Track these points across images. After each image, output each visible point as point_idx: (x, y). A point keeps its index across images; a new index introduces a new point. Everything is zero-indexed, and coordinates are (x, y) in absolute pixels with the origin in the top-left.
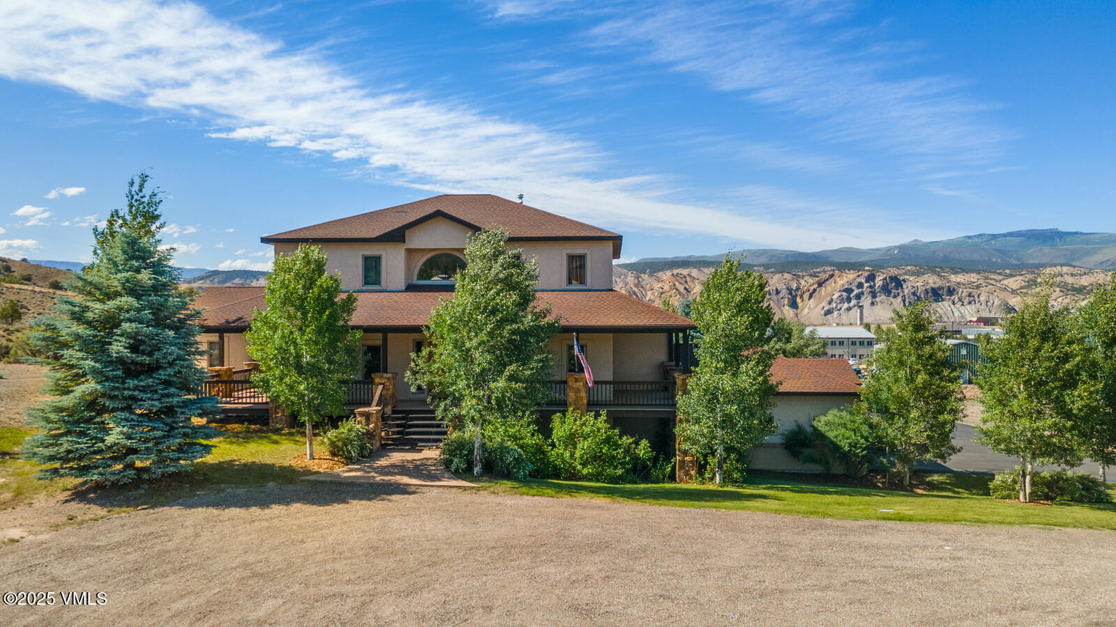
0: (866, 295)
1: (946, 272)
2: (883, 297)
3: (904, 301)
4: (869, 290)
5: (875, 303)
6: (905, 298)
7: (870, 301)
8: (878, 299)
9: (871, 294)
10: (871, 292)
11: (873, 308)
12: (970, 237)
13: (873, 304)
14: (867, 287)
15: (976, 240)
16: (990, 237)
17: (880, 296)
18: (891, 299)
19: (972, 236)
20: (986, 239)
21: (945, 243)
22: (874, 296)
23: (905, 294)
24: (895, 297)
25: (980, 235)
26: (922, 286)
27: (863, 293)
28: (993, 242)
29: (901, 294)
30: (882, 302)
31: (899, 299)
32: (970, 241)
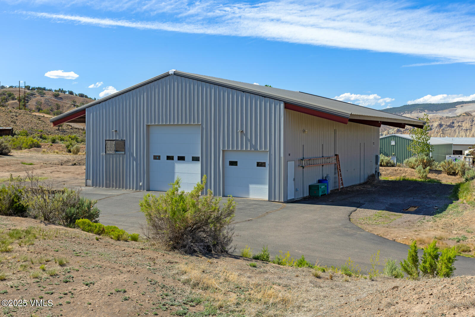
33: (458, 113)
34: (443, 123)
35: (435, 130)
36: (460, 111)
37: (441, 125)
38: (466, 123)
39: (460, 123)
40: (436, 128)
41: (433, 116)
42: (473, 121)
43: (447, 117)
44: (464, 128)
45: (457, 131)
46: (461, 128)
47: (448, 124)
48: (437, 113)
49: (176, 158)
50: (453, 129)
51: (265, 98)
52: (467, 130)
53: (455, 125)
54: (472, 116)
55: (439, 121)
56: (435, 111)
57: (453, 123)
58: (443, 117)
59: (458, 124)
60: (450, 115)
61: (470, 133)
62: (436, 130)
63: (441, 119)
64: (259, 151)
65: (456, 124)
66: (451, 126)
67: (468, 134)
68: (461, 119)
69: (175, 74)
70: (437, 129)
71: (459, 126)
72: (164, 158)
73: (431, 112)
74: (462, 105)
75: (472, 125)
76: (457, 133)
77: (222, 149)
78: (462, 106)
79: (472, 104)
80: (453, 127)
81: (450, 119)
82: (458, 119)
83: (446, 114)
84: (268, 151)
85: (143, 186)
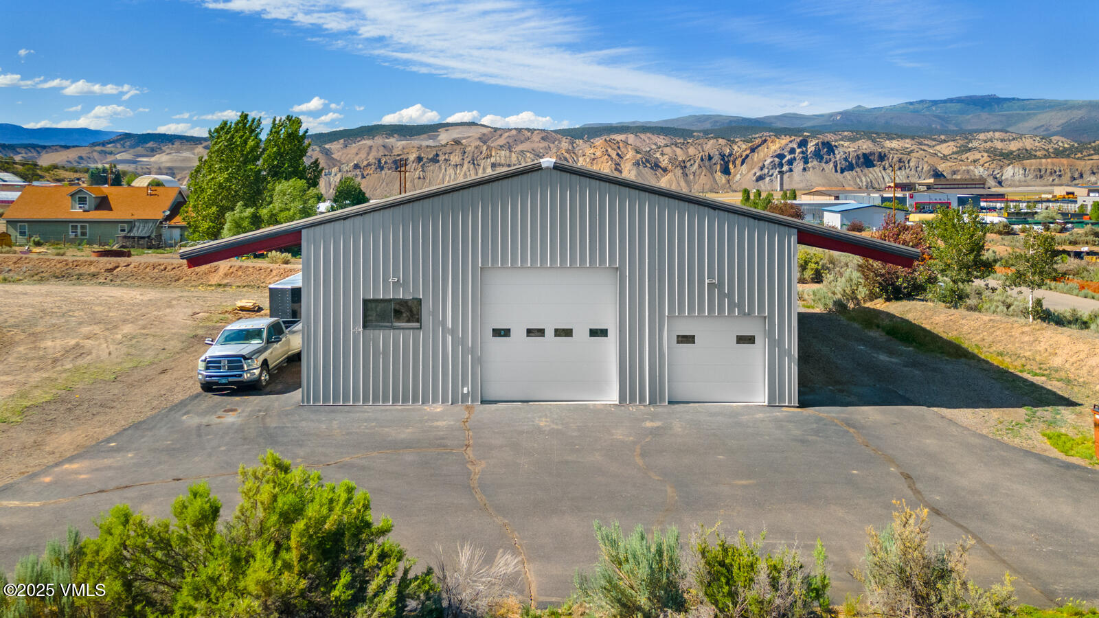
0: (798, 161)
1: (882, 138)
2: (815, 162)
3: (836, 167)
4: (801, 155)
5: (807, 169)
6: (837, 164)
7: (802, 167)
8: (810, 165)
9: (803, 160)
10: (803, 157)
11: (805, 173)
12: (911, 103)
13: (804, 169)
14: (799, 153)
15: (917, 106)
16: (931, 104)
17: (812, 162)
18: (824, 165)
20: (927, 105)
21: (887, 109)
22: (806, 162)
23: (837, 159)
24: (827, 162)
25: (922, 101)
26: (855, 151)
27: (795, 159)
28: (934, 108)
29: (833, 160)
30: (814, 168)
31: (831, 165)
32: (911, 107)
33: (442, 140)
34: (423, 155)
35: (411, 166)
36: (444, 137)
37: (419, 159)
38: (455, 155)
39: (447, 155)
40: (413, 162)
41: (408, 144)
42: (465, 152)
43: (427, 147)
44: (452, 163)
45: (443, 167)
46: (449, 162)
47: (430, 156)
48: (411, 140)
49: (550, 333)
50: (437, 165)
52: (457, 166)
53: (440, 159)
54: (462, 144)
55: (418, 153)
56: (408, 137)
57: (437, 155)
58: (421, 146)
59: (444, 157)
60: (431, 143)
61: (461, 171)
62: (413, 167)
63: (419, 148)
65: (442, 158)
66: (435, 160)
67: (458, 172)
68: (448, 149)
69: (557, 167)
70: (414, 164)
71: (445, 159)
73: (403, 138)
74: (447, 128)
75: (463, 159)
76: (443, 170)
77: (667, 315)
78: (447, 130)
79: (460, 127)
80: (438, 161)
81: (433, 149)
82: (444, 150)
83: (425, 142)
84: (765, 317)
85: (472, 394)
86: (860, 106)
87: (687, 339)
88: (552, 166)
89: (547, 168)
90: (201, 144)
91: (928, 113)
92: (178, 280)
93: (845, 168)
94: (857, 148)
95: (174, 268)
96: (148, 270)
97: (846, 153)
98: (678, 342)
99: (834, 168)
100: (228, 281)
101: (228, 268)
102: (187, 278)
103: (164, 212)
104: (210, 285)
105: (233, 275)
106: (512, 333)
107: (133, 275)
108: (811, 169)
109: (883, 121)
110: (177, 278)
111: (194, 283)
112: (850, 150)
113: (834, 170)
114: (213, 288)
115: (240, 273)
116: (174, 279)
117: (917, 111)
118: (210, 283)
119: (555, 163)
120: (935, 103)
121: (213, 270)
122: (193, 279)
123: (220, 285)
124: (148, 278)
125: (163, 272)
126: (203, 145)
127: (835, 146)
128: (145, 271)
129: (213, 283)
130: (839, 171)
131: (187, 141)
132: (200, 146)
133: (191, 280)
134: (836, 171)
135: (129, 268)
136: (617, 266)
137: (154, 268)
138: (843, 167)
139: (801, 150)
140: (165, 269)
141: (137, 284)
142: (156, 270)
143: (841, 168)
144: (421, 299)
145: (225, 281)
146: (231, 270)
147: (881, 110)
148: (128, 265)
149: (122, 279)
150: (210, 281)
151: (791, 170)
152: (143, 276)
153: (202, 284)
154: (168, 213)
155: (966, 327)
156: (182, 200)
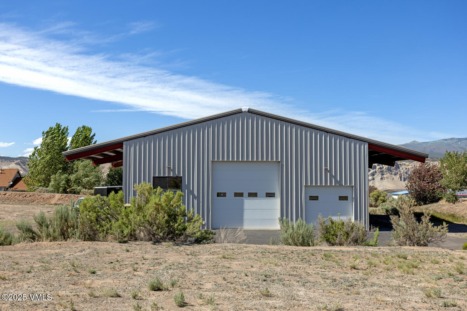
0: (377, 174)
1: (429, 160)
2: (388, 175)
3: (401, 177)
4: (380, 170)
5: (383, 179)
6: (401, 176)
7: (380, 177)
8: (385, 176)
9: (381, 173)
10: (381, 171)
11: (382, 181)
12: (446, 140)
13: (382, 179)
14: (379, 169)
15: (449, 141)
16: (457, 140)
17: (386, 174)
18: (393, 176)
19: (447, 139)
20: (455, 141)
21: (431, 143)
22: (383, 175)
23: (402, 173)
24: (395, 175)
25: (452, 139)
26: (411, 168)
27: (376, 172)
28: (459, 143)
29: (399, 173)
30: (387, 178)
31: (398, 176)
32: (446, 142)
49: (246, 194)
51: (350, 139)
64: (343, 186)
69: (250, 111)
72: (230, 195)
77: (304, 185)
84: (353, 186)
85: (207, 224)
86: (414, 141)
87: (314, 198)
88: (247, 111)
89: (245, 112)
90: (14, 162)
91: (456, 146)
92: (33, 201)
93: (406, 178)
94: (413, 166)
95: (31, 196)
96: (16, 197)
97: (407, 169)
98: (310, 200)
99: (400, 178)
100: (61, 202)
101: (60, 196)
102: (38, 201)
103: (9, 182)
104: (51, 204)
105: (63, 199)
106: (227, 195)
107: (8, 199)
108: (386, 179)
109: (429, 150)
110: (32, 201)
111: (42, 203)
112: (410, 167)
113: (399, 179)
114: (53, 205)
115: (67, 199)
116: (31, 201)
117: (449, 145)
118: (51, 203)
119: (248, 109)
120: (460, 140)
121: (52, 197)
122: (41, 201)
123: (56, 204)
124: (17, 201)
125: (25, 198)
126: (15, 162)
127: (400, 165)
128: (14, 197)
129: (53, 203)
130: (403, 180)
131: (5, 160)
132: (13, 163)
133: (40, 202)
134: (401, 180)
135: (6, 196)
136: (280, 160)
137: (20, 196)
138: (405, 177)
139: (379, 167)
140: (26, 196)
141: (11, 203)
142: (21, 197)
143: (404, 178)
144: (182, 177)
145: (59, 202)
146: (62, 197)
147: (428, 144)
148: (5, 194)
149: (3, 201)
150: (51, 202)
151: (373, 179)
152: (14, 199)
153: (46, 203)
154: (12, 183)
155: (458, 210)
156: (19, 177)
